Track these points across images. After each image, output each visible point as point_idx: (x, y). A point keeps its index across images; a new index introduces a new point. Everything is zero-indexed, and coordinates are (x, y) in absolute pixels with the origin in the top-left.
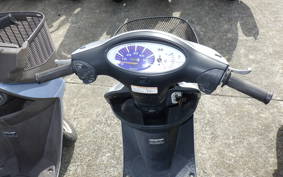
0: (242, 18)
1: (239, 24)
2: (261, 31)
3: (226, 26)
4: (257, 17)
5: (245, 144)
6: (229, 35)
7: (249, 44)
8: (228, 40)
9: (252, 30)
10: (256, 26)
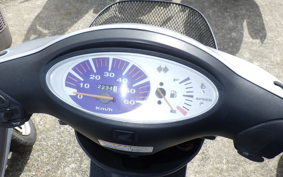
0: (249, 17)
1: (245, 23)
2: (269, 34)
3: (231, 23)
4: (267, 18)
5: (240, 172)
6: (234, 34)
7: (254, 48)
8: (231, 39)
9: (259, 32)
10: (264, 29)
